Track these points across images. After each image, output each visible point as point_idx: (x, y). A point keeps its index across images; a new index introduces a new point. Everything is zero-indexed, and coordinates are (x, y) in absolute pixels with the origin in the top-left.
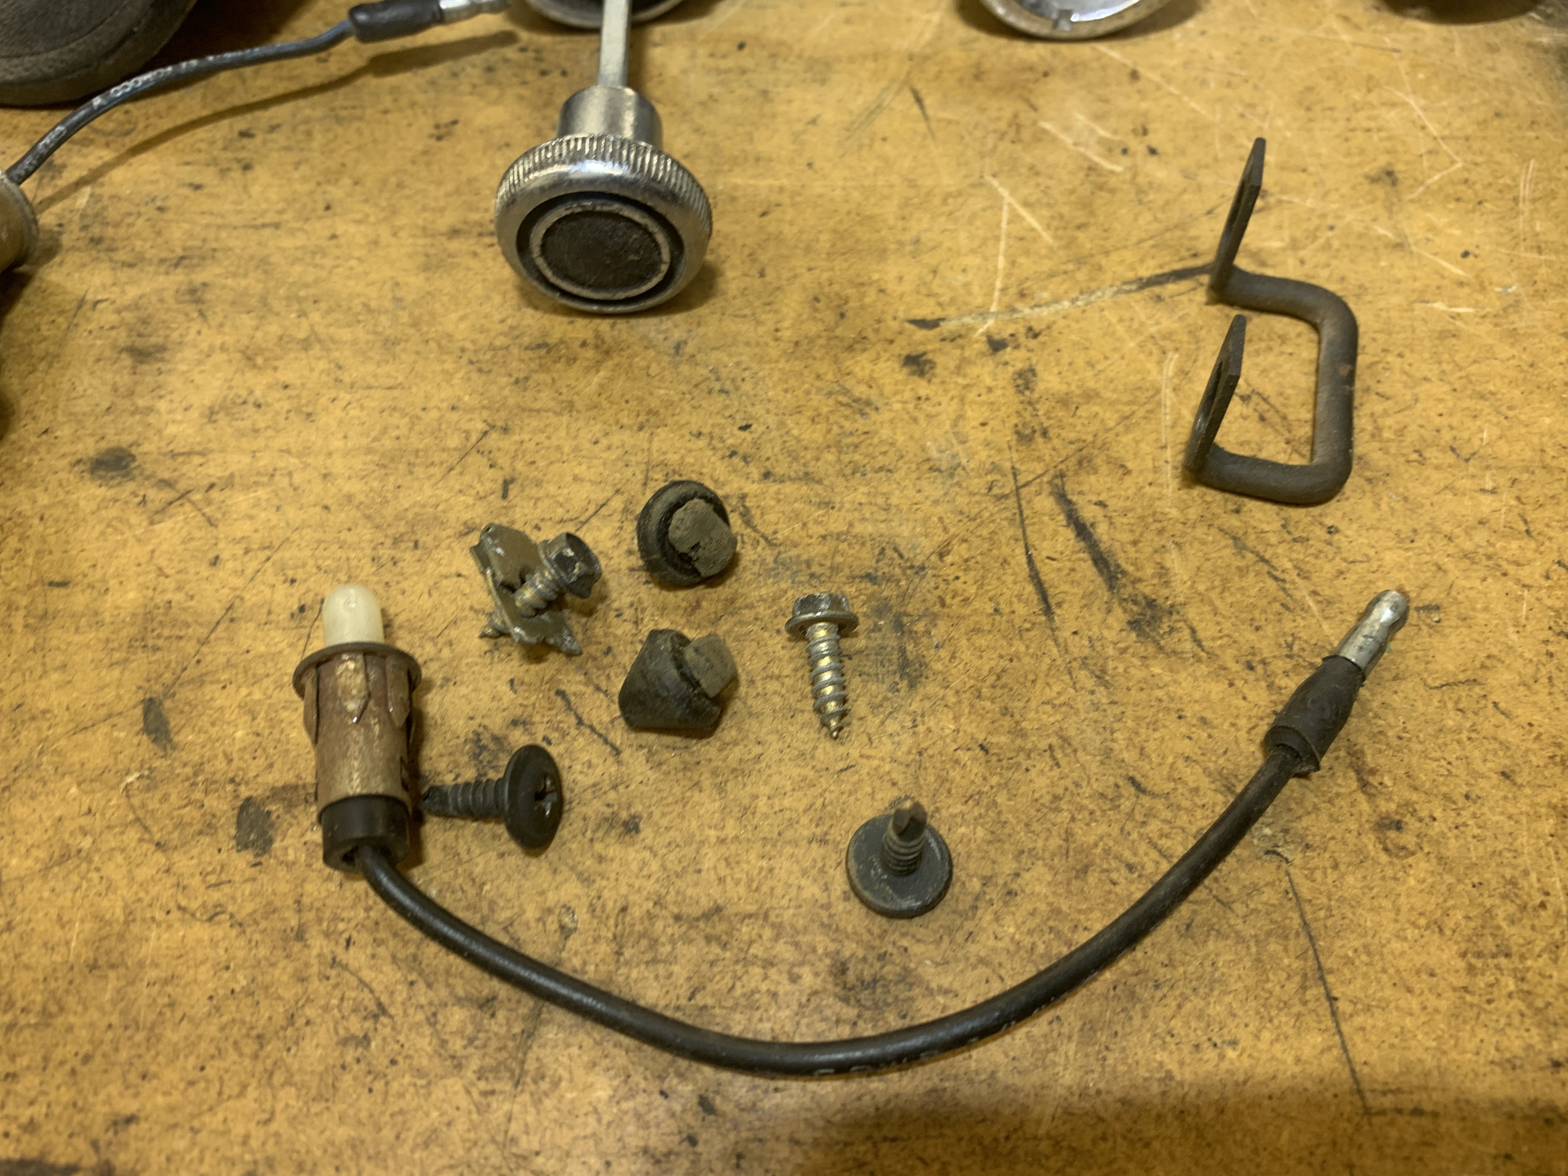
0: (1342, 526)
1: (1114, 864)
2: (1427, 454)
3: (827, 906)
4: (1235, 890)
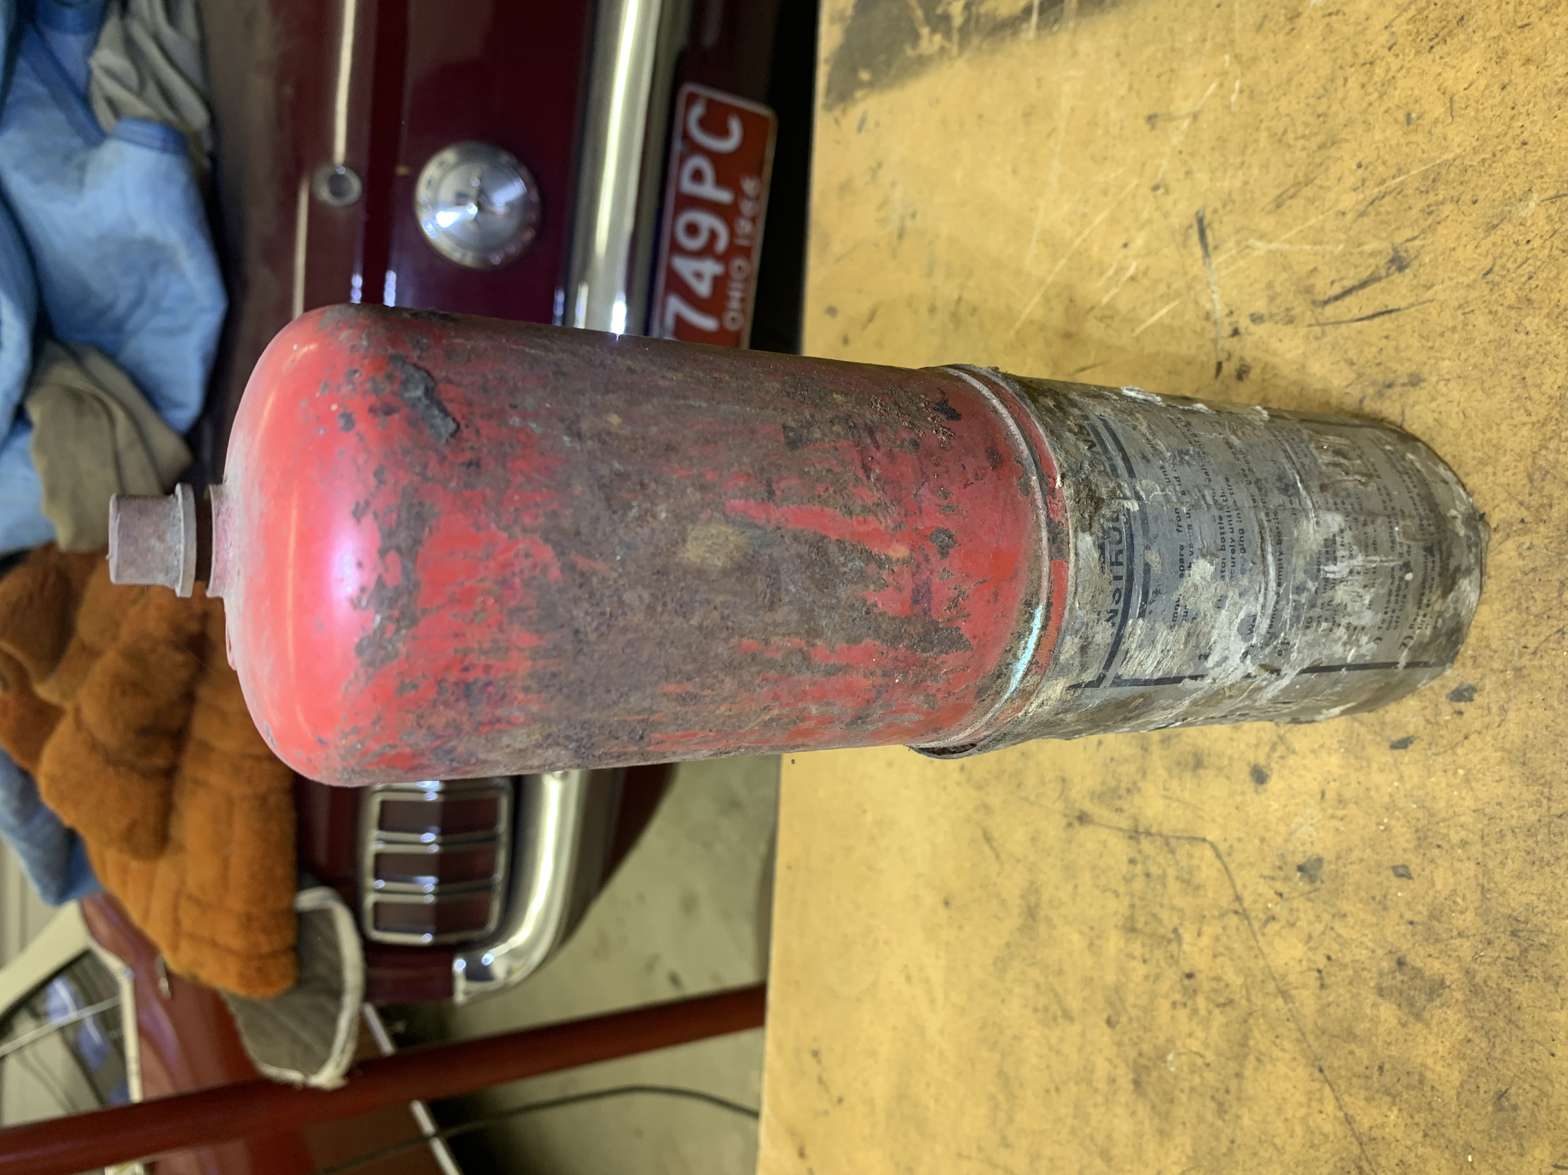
0: (1357, 160)
1: (1527, 286)
2: (1320, 112)
3: (1533, 424)
4: (1547, 228)
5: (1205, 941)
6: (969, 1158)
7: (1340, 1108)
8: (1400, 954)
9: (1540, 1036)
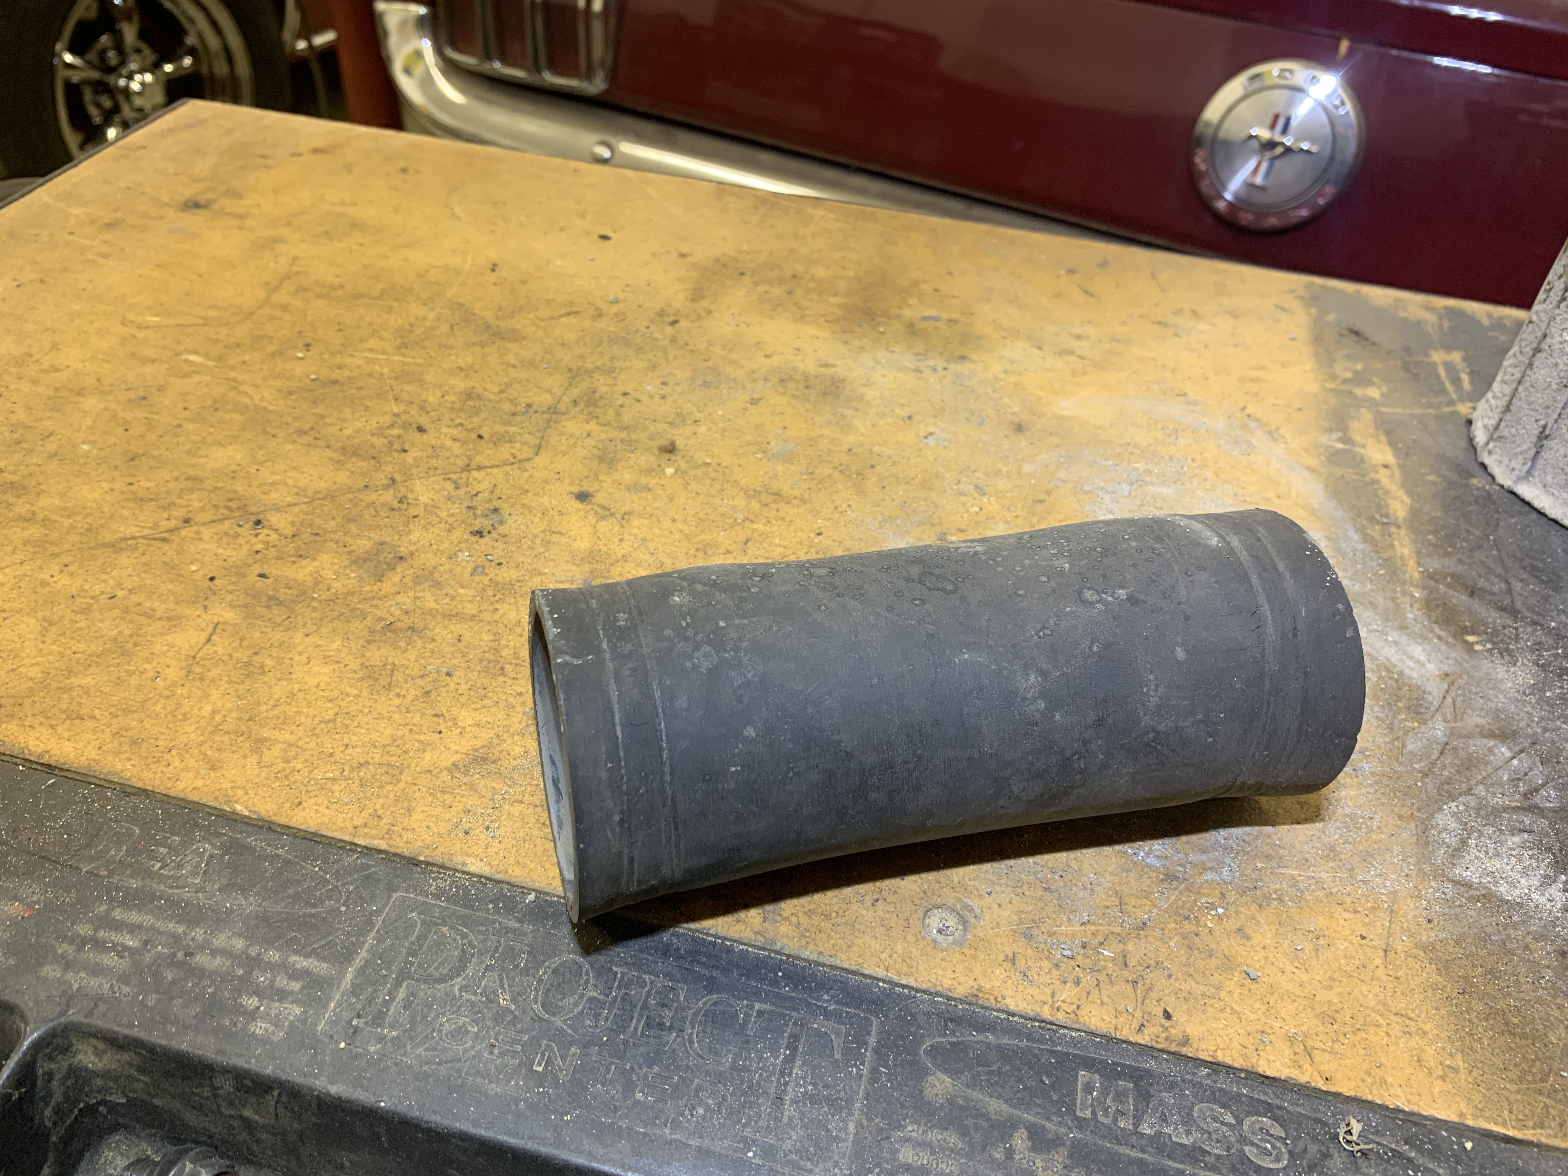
5: (448, 443)
6: (292, 264)
7: (289, 505)
8: (409, 560)
9: (323, 631)
